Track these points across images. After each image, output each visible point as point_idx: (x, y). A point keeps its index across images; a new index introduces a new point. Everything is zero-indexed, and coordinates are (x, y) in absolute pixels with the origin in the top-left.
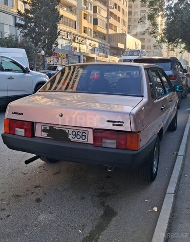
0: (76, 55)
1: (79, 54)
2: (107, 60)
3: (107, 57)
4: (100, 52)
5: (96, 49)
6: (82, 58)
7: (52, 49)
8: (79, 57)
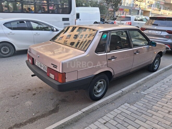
0: (136, 10)
1: (138, 9)
2: (160, 13)
3: (160, 11)
4: (155, 7)
5: (152, 5)
6: (140, 11)
7: (118, 7)
8: (138, 11)
